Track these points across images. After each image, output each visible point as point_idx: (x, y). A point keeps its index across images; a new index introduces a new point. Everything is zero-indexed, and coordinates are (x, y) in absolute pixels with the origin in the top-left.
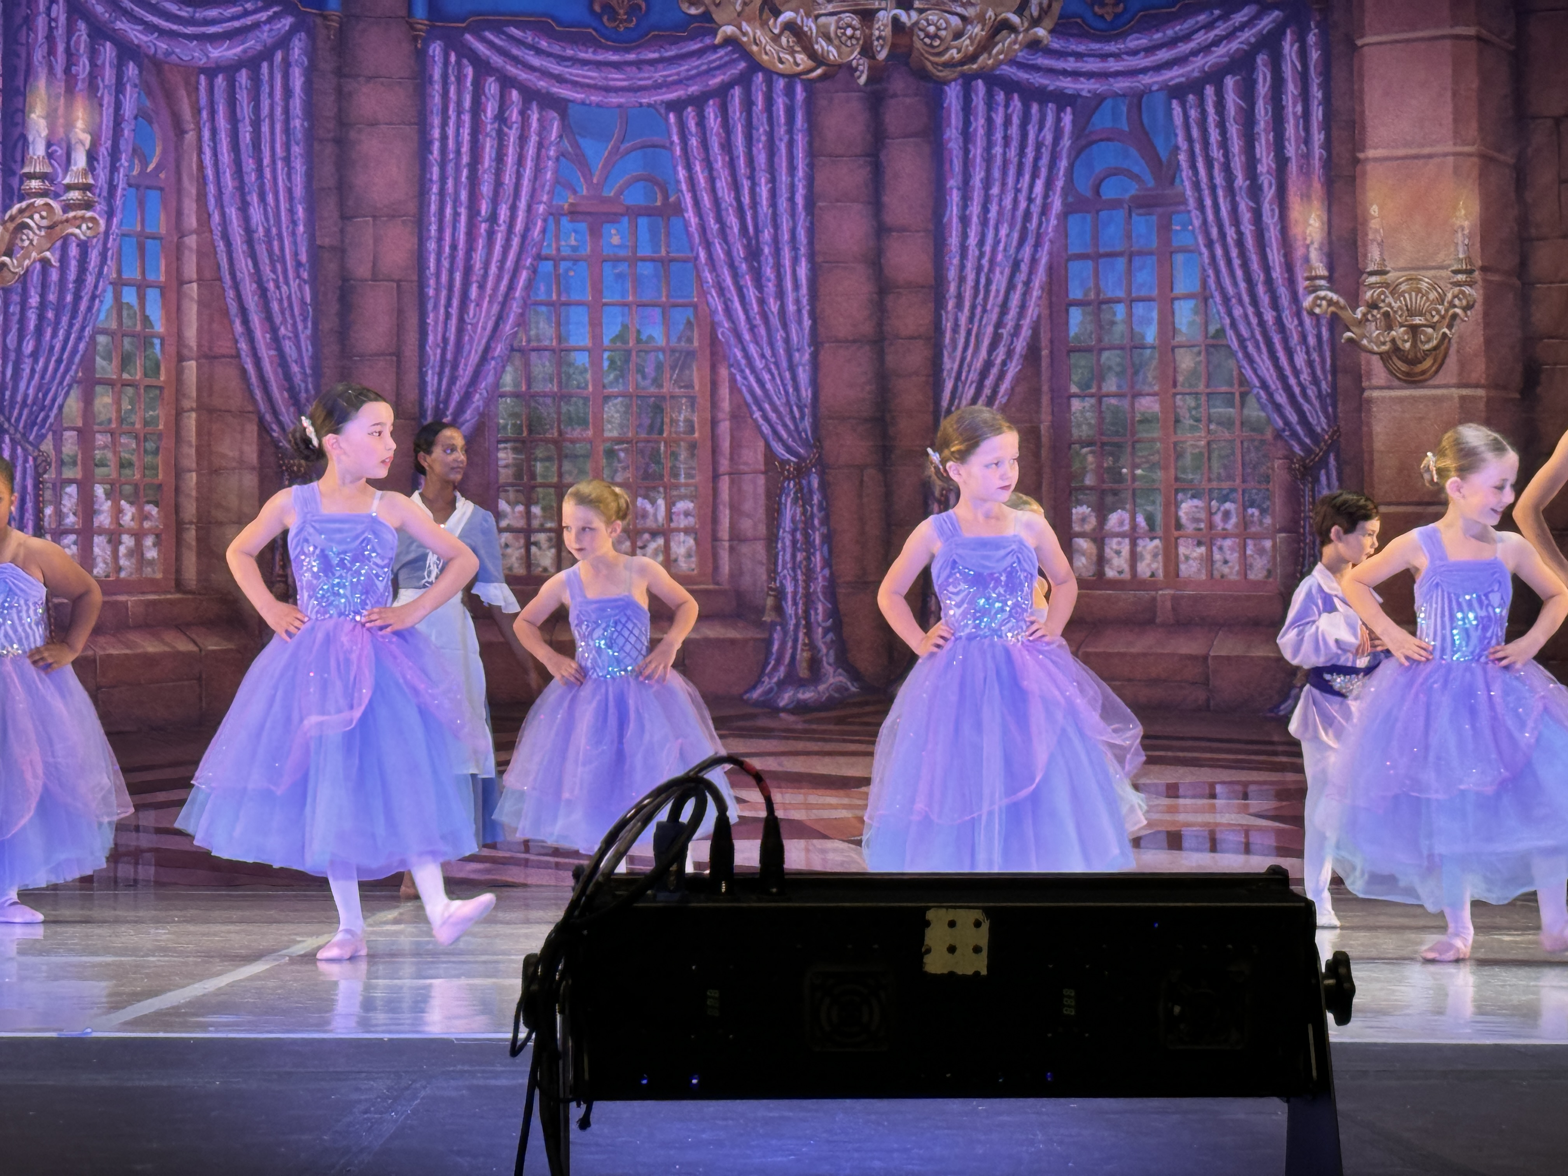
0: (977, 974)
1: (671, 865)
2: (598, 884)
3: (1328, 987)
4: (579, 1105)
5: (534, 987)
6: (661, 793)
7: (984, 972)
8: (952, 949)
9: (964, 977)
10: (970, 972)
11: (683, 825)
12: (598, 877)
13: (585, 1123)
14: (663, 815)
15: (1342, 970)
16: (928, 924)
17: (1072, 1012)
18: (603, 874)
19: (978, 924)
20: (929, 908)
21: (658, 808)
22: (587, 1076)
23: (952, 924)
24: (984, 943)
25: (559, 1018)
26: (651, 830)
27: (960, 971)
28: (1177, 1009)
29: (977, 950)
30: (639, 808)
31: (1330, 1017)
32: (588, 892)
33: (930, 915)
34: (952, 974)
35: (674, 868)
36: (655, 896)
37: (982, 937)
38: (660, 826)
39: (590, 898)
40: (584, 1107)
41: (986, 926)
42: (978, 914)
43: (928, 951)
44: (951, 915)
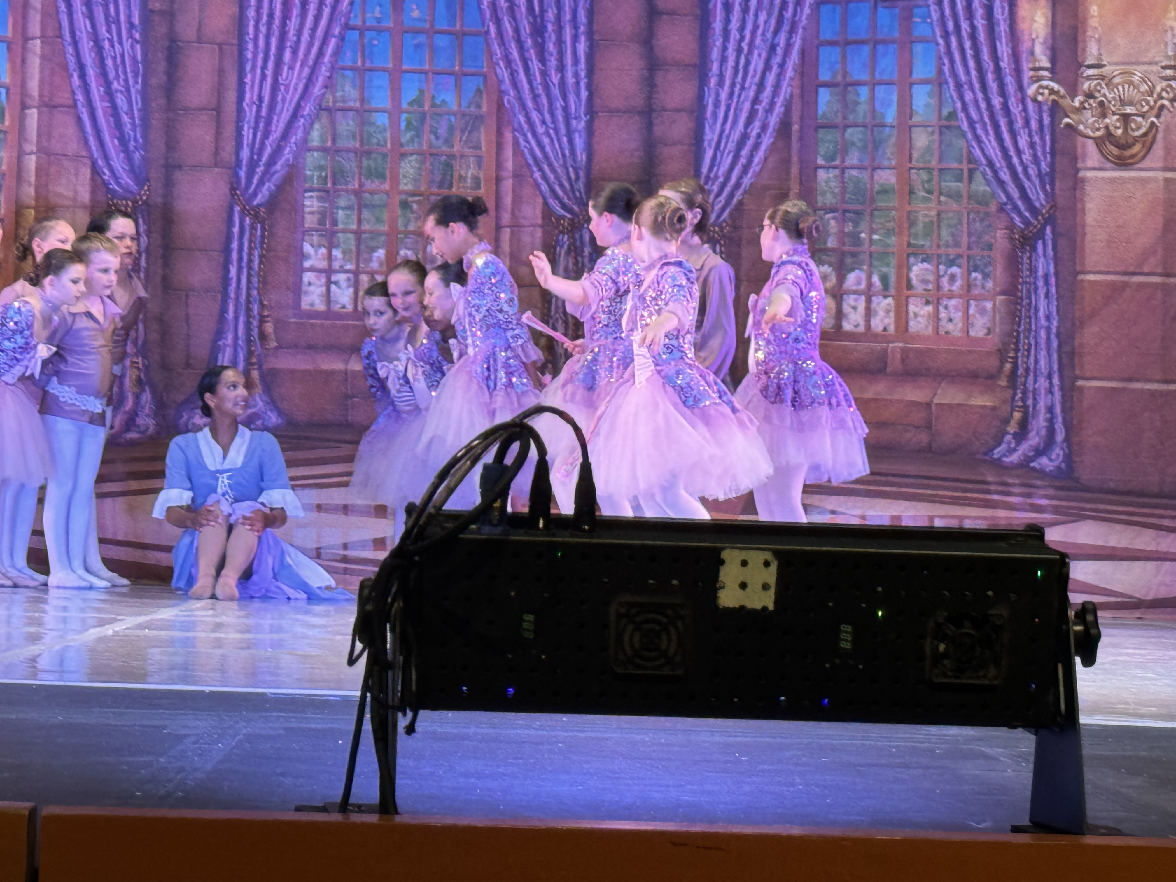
0: (765, 608)
1: (495, 501)
2: (430, 514)
3: (1076, 633)
4: (405, 715)
5: (369, 607)
6: (488, 437)
7: (771, 607)
8: (743, 586)
9: (754, 611)
10: (758, 606)
11: (507, 466)
12: (431, 509)
13: (410, 729)
14: (489, 457)
15: (1090, 618)
16: (722, 562)
17: (849, 646)
18: (435, 507)
19: (767, 564)
20: (723, 549)
21: (485, 449)
22: (414, 688)
23: (744, 563)
24: (772, 580)
25: (389, 634)
26: (478, 470)
27: (749, 605)
28: (942, 647)
29: (765, 587)
30: (469, 449)
31: (1078, 660)
32: (421, 522)
33: (725, 555)
34: (742, 608)
35: (497, 504)
36: (479, 530)
37: (771, 575)
38: (486, 467)
39: (422, 529)
40: (410, 714)
41: (774, 567)
42: (768, 556)
43: (723, 587)
44: (744, 555)
